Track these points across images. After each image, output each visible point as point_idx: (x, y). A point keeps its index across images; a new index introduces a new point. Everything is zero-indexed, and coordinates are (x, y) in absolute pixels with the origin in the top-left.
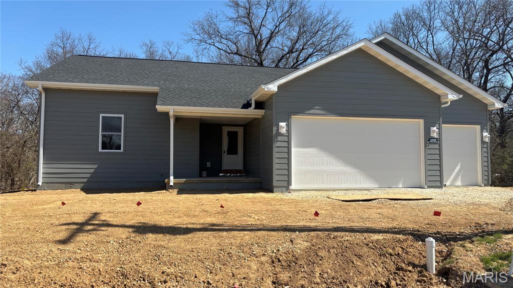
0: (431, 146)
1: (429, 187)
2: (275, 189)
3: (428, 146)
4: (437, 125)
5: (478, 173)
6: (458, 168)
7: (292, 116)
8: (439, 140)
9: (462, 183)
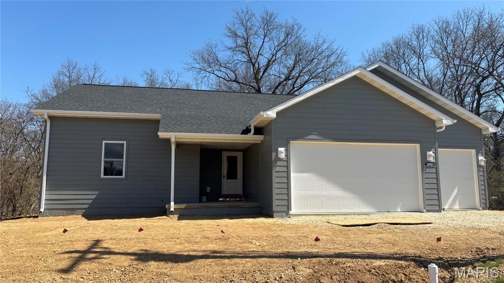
0: (428, 170)
1: (428, 211)
2: (274, 214)
3: (425, 170)
4: (433, 149)
5: (475, 196)
6: (456, 191)
7: (291, 142)
8: (435, 164)
9: (460, 206)
